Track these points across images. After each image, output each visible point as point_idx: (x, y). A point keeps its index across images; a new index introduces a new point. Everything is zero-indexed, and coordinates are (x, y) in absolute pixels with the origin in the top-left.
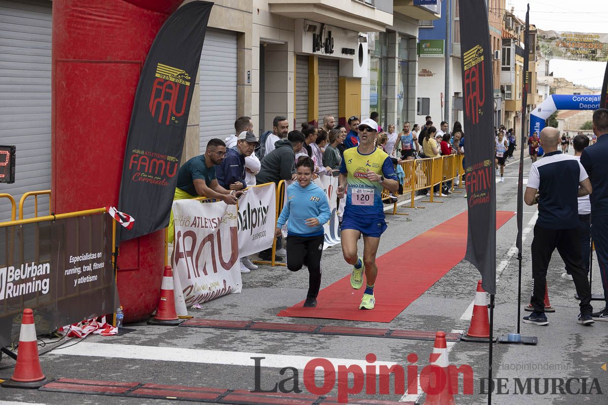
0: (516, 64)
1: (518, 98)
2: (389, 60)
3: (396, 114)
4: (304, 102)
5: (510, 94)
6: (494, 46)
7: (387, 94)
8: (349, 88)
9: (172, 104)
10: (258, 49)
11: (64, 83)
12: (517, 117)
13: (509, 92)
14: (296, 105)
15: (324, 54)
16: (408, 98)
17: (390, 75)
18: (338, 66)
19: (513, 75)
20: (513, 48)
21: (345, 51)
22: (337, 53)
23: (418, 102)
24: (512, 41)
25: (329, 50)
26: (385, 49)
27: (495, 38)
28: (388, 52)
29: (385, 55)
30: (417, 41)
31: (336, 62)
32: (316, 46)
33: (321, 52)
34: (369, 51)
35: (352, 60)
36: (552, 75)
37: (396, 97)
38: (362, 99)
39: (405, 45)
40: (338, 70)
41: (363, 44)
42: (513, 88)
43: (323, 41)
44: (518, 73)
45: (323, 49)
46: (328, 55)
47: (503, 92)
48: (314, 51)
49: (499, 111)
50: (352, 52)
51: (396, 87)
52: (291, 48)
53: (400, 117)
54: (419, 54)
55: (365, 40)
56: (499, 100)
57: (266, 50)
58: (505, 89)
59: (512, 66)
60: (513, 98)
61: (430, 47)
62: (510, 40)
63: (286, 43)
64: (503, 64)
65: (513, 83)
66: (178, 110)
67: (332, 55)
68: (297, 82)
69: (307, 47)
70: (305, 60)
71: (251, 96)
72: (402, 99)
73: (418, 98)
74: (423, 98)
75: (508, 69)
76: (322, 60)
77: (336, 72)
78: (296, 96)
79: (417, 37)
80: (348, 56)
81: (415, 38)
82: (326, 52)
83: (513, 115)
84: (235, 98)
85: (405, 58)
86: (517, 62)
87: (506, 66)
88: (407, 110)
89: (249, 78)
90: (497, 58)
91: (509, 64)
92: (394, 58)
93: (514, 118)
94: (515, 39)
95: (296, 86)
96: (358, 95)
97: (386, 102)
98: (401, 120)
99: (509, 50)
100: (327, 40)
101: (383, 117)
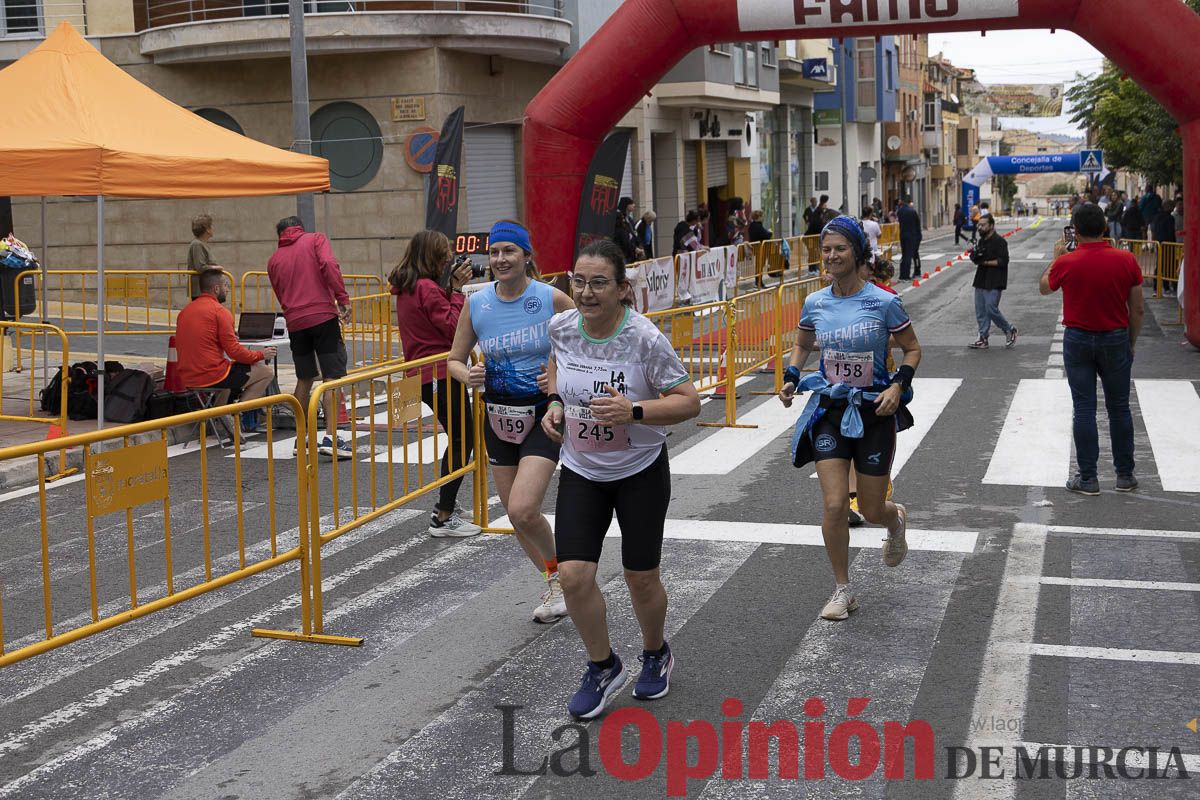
0: (942, 123)
1: (946, 162)
2: (782, 135)
3: (790, 192)
4: (693, 186)
5: (936, 159)
6: (910, 105)
7: (779, 170)
8: (738, 169)
9: (606, 200)
10: (650, 142)
11: (533, 191)
12: (950, 184)
13: (936, 156)
14: (686, 189)
15: (711, 138)
16: (804, 173)
17: (782, 151)
18: (726, 147)
19: (939, 135)
20: (937, 103)
21: (732, 133)
22: (724, 136)
23: (816, 177)
24: (936, 96)
25: (715, 133)
26: (775, 123)
27: (910, 96)
28: (779, 126)
29: (776, 129)
30: (813, 111)
31: (725, 143)
32: (703, 132)
33: (708, 137)
34: (757, 129)
35: (739, 141)
36: (1000, 129)
37: (790, 173)
38: (752, 177)
39: (798, 116)
40: (726, 152)
41: (751, 123)
42: (941, 152)
43: (710, 125)
44: (946, 132)
45: (710, 134)
46: (715, 138)
47: (927, 156)
48: (701, 136)
49: (924, 180)
50: (739, 133)
51: (790, 164)
52: (679, 136)
53: (796, 193)
54: (815, 124)
55: (752, 119)
56: (923, 167)
57: (657, 139)
58: (931, 153)
59: (937, 125)
60: (941, 163)
61: (827, 117)
62: (933, 95)
63: (674, 132)
64: (927, 123)
65: (940, 145)
66: (610, 205)
67: (719, 138)
68: (685, 167)
69: (694, 135)
70: (693, 146)
71: (644, 185)
72: (798, 175)
73: (816, 173)
74: (821, 173)
75: (933, 129)
76: (708, 143)
77: (724, 153)
78: (686, 181)
79: (812, 106)
80: (735, 138)
81: (809, 109)
82: (714, 136)
83: (945, 182)
84: (630, 187)
85: (800, 130)
86: (944, 120)
87: (929, 126)
88: (804, 186)
89: (642, 168)
90: (913, 118)
91: (933, 123)
92: (786, 132)
93: (946, 186)
94: (940, 93)
95: (685, 171)
96: (747, 174)
97: (779, 179)
98: (797, 197)
99: (933, 106)
100: (713, 124)
101: (777, 195)
